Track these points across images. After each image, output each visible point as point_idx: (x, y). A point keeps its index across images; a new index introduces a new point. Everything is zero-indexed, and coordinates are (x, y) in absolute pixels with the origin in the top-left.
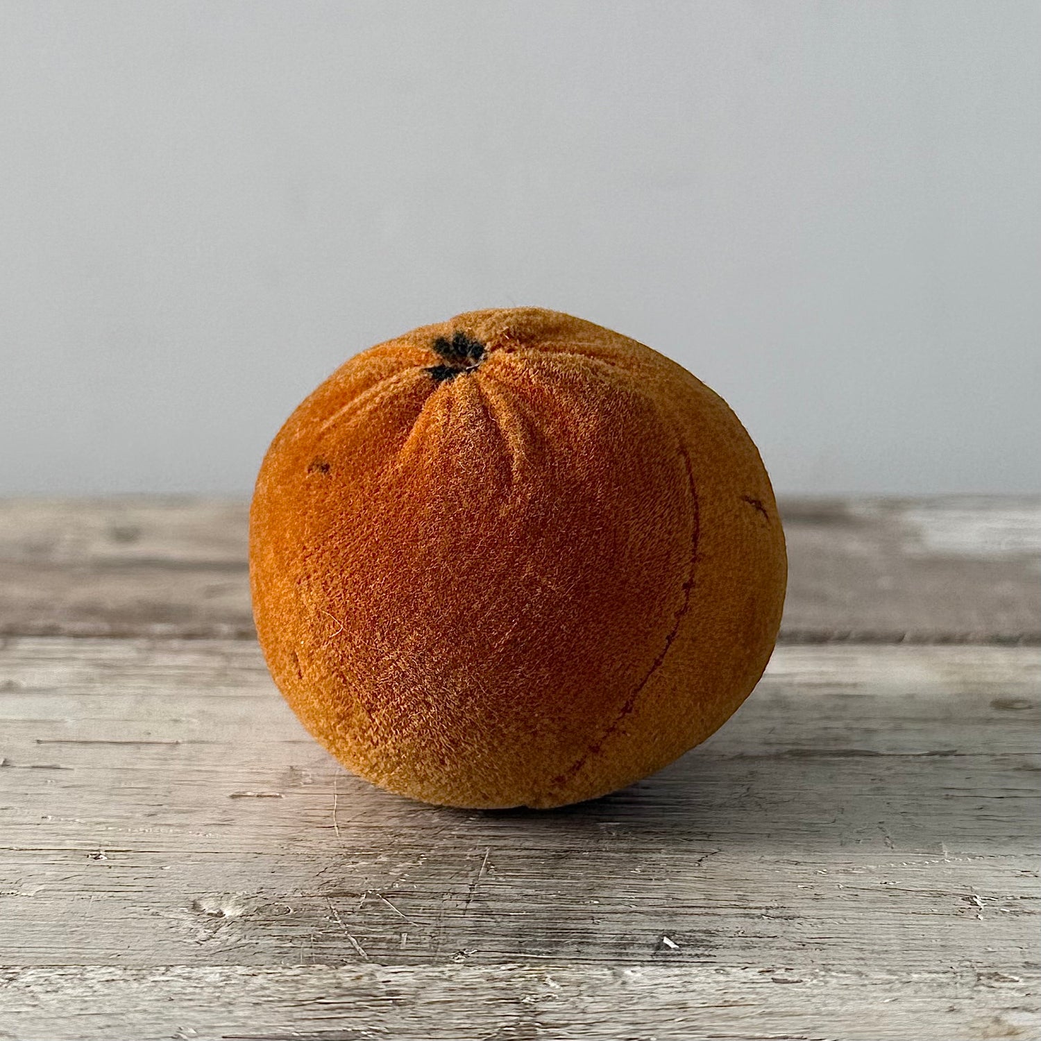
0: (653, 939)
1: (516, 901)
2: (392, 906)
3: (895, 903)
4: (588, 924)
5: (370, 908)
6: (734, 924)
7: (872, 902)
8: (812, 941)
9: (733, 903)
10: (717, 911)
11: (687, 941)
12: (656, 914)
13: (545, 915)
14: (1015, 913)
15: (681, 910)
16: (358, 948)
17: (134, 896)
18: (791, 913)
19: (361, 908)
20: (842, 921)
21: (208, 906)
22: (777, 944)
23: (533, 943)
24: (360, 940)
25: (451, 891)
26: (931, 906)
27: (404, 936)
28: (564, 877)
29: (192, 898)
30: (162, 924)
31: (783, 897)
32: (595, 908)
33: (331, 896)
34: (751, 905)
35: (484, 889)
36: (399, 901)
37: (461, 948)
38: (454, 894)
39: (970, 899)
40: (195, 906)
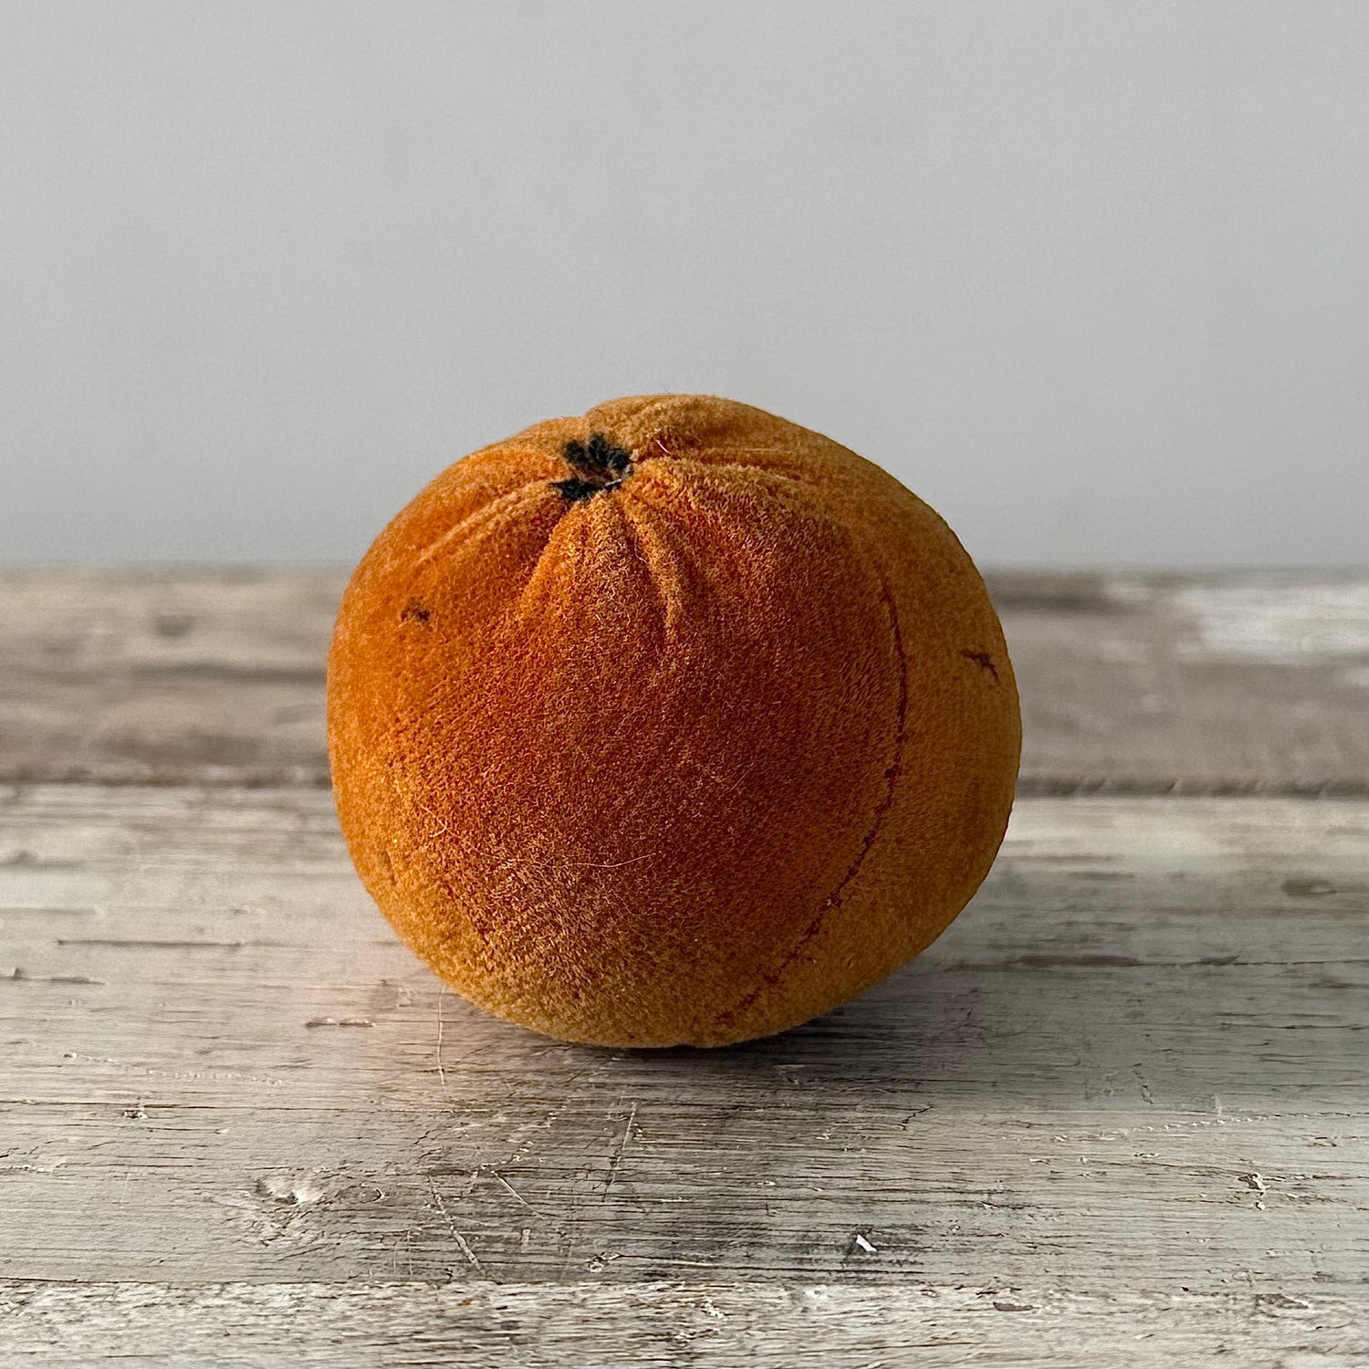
0: (843, 1238)
1: (670, 1181)
2: (512, 1189)
3: (1153, 1184)
4: (761, 1217)
5: (483, 1192)
6: (947, 1215)
7: (1124, 1182)
8: (1045, 1241)
9: (947, 1185)
10: (925, 1196)
11: (888, 1241)
12: (848, 1200)
13: (705, 1202)
14: (1306, 1200)
15: (880, 1195)
16: (467, 1250)
17: (182, 1173)
18: (1021, 1199)
19: (472, 1191)
20: (1085, 1211)
21: (276, 1187)
22: (1001, 1246)
23: (692, 1245)
24: (470, 1239)
25: (587, 1167)
26: (1199, 1190)
27: (527, 1233)
28: (729, 1146)
29: (256, 1175)
30: (217, 1214)
31: (1011, 1176)
32: (770, 1192)
33: (432, 1173)
34: (971, 1187)
35: (630, 1163)
36: (519, 1181)
37: (598, 1251)
38: (590, 1171)
39: (1248, 1179)
40: (260, 1189)
